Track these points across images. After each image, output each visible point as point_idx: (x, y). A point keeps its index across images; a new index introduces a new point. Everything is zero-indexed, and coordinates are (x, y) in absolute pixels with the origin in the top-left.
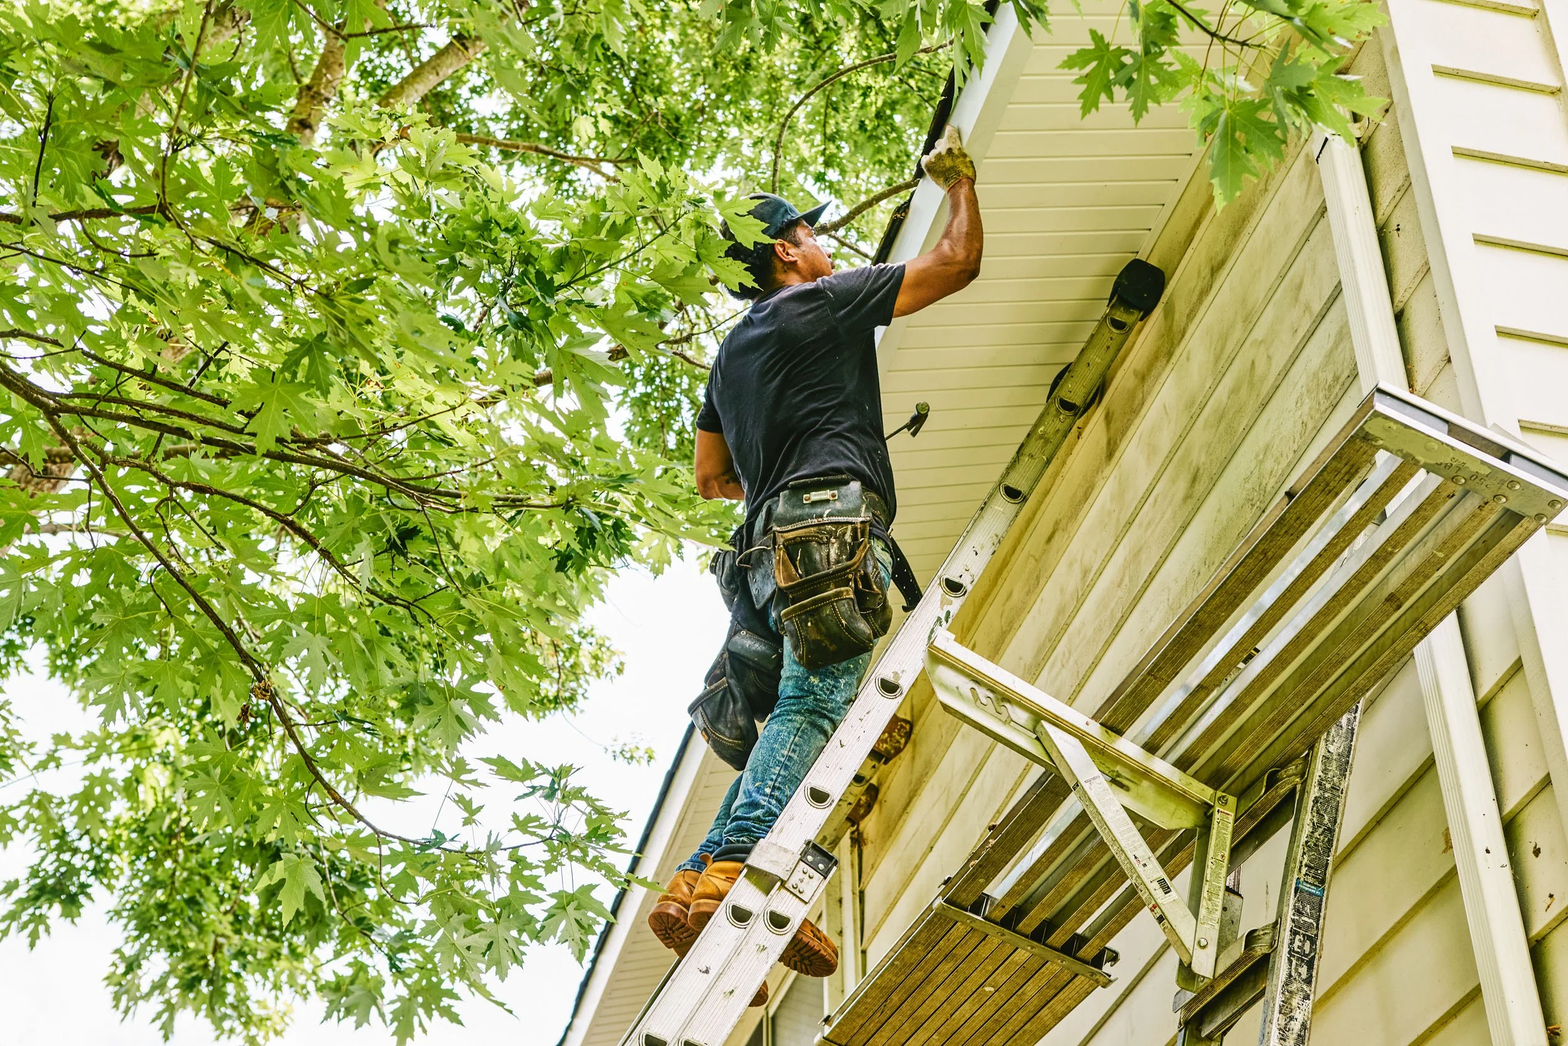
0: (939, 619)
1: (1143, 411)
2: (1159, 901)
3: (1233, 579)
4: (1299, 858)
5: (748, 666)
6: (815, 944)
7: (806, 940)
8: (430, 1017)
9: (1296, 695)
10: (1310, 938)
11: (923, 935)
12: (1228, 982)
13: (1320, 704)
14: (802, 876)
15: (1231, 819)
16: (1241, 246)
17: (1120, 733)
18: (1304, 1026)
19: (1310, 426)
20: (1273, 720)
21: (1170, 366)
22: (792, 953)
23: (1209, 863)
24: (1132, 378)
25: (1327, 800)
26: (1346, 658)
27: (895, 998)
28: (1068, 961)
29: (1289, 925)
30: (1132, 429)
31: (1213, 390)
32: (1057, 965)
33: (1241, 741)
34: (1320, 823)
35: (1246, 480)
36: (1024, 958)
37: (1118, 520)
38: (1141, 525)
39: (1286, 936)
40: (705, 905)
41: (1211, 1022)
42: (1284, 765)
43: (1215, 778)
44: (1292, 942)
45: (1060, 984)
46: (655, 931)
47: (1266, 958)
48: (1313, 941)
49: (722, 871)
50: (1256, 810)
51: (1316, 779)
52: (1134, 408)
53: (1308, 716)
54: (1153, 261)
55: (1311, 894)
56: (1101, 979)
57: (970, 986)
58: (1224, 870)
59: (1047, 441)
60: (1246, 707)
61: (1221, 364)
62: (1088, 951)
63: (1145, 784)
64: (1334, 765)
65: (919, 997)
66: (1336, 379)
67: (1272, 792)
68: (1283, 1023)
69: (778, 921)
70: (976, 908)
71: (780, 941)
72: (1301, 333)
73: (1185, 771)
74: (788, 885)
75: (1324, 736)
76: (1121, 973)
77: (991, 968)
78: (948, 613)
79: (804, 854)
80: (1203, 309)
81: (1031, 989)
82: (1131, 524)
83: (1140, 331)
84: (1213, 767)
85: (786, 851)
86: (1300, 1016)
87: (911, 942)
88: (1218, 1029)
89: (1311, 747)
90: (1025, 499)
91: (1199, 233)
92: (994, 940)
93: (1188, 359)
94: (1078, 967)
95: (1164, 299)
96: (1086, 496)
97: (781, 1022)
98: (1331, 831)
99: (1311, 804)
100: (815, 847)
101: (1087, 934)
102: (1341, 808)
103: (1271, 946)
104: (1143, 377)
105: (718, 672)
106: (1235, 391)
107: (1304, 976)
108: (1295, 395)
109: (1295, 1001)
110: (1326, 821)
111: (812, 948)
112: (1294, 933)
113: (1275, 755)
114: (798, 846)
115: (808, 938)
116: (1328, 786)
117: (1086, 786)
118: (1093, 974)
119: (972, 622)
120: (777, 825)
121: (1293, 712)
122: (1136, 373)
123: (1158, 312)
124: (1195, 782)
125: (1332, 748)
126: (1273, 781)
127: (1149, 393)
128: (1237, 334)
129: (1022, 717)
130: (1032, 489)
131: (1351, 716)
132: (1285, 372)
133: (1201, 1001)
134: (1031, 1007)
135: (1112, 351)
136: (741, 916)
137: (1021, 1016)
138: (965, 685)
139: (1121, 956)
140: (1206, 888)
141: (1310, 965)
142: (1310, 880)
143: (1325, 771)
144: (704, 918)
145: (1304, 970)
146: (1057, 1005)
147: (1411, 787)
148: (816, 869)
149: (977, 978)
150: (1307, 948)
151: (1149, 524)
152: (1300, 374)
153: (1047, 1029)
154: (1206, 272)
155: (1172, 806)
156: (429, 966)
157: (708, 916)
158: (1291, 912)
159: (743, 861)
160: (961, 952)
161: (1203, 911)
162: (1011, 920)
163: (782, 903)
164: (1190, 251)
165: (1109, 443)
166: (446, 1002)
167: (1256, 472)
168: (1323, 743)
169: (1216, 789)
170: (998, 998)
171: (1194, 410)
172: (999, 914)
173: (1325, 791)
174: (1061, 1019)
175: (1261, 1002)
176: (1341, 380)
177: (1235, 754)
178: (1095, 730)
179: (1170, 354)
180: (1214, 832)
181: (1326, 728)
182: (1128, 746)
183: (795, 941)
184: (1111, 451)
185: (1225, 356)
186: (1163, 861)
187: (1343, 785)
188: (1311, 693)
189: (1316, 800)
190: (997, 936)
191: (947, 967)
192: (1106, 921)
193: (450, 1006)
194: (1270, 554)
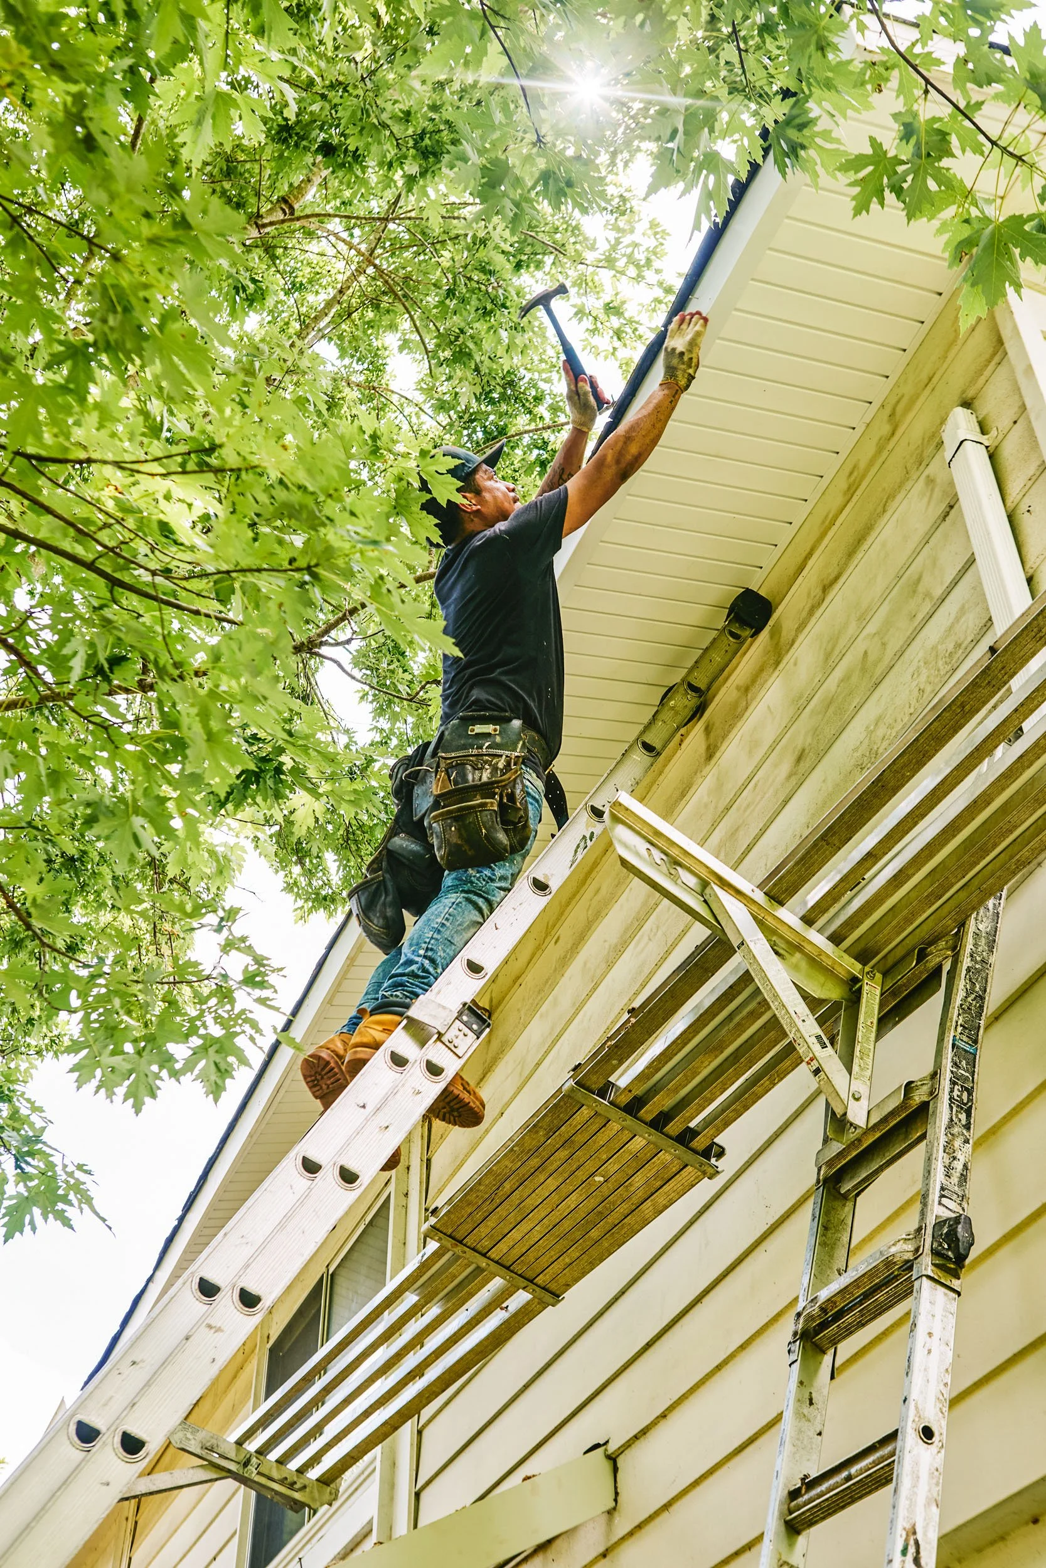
0: (584, 837)
1: (747, 714)
2: (817, 1054)
3: (926, 735)
4: (955, 1018)
5: (403, 864)
6: (465, 1096)
7: (456, 1092)
8: (46, 1219)
9: (959, 867)
10: (967, 1089)
11: (548, 1119)
12: (878, 1135)
13: (976, 882)
14: (458, 1033)
15: (878, 992)
16: (855, 563)
17: (781, 903)
18: (965, 1167)
19: (929, 689)
20: (932, 893)
21: (777, 673)
22: (441, 1104)
23: (860, 1026)
24: (735, 692)
25: (978, 971)
26: (1016, 827)
27: (507, 1186)
28: (680, 1150)
29: (947, 1075)
30: (735, 731)
31: (822, 683)
32: (670, 1155)
33: (895, 917)
34: (973, 990)
35: (856, 750)
36: (639, 1147)
37: (716, 807)
38: (738, 810)
39: (946, 1085)
40: (362, 1052)
41: (852, 1178)
42: (933, 941)
43: (863, 956)
44: (952, 1091)
45: (666, 1177)
46: (305, 1077)
47: (924, 1107)
48: (970, 1092)
49: (379, 1023)
50: (900, 987)
51: (968, 951)
52: (736, 714)
53: (963, 895)
54: (762, 593)
55: (966, 1051)
56: (710, 1171)
57: (581, 1175)
58: (873, 1035)
59: (677, 713)
60: (909, 877)
61: (829, 659)
62: (699, 1143)
63: (798, 955)
64: (983, 942)
65: (529, 1185)
66: (958, 646)
67: (921, 967)
68: (947, 1162)
69: (434, 1070)
70: (602, 1093)
71: (432, 1090)
72: (920, 617)
73: (837, 946)
74: (445, 1039)
75: (974, 915)
76: (727, 1165)
77: (604, 1157)
78: (592, 833)
79: (460, 1013)
80: (813, 620)
81: (639, 1180)
82: (728, 809)
83: (751, 645)
84: (862, 945)
85: (444, 1008)
86: (962, 1157)
87: (533, 1128)
88: (855, 1187)
89: (962, 925)
90: (659, 754)
91: (810, 563)
92: (615, 1126)
93: (795, 664)
94: (689, 1156)
95: (771, 622)
96: (683, 795)
97: (340, 1281)
98: (982, 998)
99: (964, 972)
100: (470, 1008)
101: (699, 1129)
102: (989, 980)
103: (931, 1093)
104: (746, 689)
105: (375, 866)
106: (846, 679)
107: (964, 1122)
108: (911, 670)
109: (958, 1143)
110: (977, 989)
111: (462, 1100)
112: (953, 1083)
113: (923, 933)
114: (456, 1007)
115: (458, 1090)
116: (978, 959)
117: (752, 946)
118: (701, 1165)
119: (558, 919)
120: (436, 986)
121: (952, 885)
122: (738, 688)
123: (765, 634)
124: (846, 956)
125: (981, 927)
126: (922, 955)
127: (753, 699)
128: (852, 630)
129: (692, 881)
130: (664, 747)
131: (997, 902)
132: (901, 653)
133: (844, 1157)
134: (635, 1200)
135: (729, 654)
136: (399, 1061)
137: (624, 1208)
138: (642, 846)
139: (727, 1151)
140: (858, 1048)
141: (969, 1113)
142: (965, 1039)
143: (976, 945)
144: (358, 1065)
145: (963, 1116)
146: (660, 1198)
147: (1036, 981)
148: (471, 1029)
149: (590, 1167)
150: (965, 1096)
151: (748, 806)
152: (916, 652)
153: (646, 1222)
154: (819, 591)
155: (822, 979)
156: (50, 1174)
157: (364, 1062)
158: (949, 1065)
159: (401, 1014)
160: (580, 1139)
161: (855, 1068)
162: (633, 1107)
163: (436, 1053)
164: (800, 578)
165: (708, 748)
166: (60, 1206)
167: (867, 741)
168: (973, 921)
169: (864, 965)
170: (605, 1190)
171: (799, 704)
172: (624, 1100)
173: (976, 962)
174: (661, 1212)
175: (923, 1145)
176: (964, 646)
177: (885, 932)
178: (759, 896)
179: (777, 663)
180: (864, 1001)
181: (975, 908)
182: (789, 915)
183: (446, 1092)
184: (710, 753)
185: (836, 652)
186: (821, 1021)
187: (992, 960)
188: (976, 863)
189: (968, 970)
190: (618, 1123)
191: (563, 1154)
192: (723, 1111)
193: (64, 1211)
194: (967, 708)
